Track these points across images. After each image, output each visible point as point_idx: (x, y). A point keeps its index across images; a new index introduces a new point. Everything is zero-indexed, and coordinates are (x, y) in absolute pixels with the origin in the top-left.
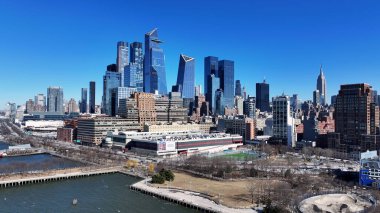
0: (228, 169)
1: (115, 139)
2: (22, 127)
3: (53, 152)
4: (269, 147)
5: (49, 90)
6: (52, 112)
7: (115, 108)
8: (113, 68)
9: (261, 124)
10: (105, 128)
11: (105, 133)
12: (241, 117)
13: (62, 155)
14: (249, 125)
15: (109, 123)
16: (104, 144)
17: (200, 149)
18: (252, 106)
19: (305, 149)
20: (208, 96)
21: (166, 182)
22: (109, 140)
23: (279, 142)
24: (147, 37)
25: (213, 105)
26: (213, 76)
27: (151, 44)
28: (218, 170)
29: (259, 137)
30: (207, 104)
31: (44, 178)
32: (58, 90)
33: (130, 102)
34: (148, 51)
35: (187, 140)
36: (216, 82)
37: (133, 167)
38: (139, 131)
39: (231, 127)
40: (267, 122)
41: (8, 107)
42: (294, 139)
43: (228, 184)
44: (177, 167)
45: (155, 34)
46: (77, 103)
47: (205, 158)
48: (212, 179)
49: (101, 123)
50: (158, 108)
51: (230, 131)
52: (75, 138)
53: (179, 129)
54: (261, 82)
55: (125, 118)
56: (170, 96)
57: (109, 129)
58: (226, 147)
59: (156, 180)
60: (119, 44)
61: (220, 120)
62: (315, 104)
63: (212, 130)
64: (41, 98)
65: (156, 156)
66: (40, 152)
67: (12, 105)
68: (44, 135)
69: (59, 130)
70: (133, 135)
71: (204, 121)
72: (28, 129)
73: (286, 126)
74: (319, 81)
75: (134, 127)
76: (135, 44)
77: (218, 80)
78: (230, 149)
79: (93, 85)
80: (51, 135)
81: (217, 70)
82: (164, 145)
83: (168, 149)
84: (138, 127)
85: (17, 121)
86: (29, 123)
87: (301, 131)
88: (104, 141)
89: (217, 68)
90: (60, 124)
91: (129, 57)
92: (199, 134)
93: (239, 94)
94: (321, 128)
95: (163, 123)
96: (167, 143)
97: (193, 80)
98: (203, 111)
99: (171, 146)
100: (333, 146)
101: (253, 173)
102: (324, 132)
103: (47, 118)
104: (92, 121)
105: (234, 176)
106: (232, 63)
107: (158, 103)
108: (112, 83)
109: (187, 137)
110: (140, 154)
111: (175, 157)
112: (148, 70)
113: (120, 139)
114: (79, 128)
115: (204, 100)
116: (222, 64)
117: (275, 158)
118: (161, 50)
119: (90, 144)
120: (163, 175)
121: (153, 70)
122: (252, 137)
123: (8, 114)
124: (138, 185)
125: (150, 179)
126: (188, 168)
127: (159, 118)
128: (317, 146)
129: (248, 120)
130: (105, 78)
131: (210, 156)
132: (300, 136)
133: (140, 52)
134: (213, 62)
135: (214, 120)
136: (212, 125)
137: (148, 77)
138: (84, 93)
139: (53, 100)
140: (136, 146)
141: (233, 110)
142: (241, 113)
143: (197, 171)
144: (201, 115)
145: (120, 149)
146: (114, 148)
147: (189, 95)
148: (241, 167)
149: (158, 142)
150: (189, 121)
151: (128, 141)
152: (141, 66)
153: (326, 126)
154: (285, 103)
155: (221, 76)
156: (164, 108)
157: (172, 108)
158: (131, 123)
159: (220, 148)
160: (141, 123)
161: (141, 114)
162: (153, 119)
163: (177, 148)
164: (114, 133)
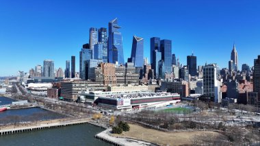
0: (172, 122)
1: (87, 97)
2: (26, 87)
3: (42, 106)
4: (201, 103)
5: (45, 62)
6: (47, 77)
7: (88, 74)
8: (87, 46)
9: (193, 85)
10: (80, 89)
11: (79, 92)
12: (177, 80)
13: (48, 109)
14: (184, 86)
15: (83, 85)
16: (79, 100)
17: (149, 104)
18: (186, 72)
19: (230, 105)
20: (153, 65)
21: (124, 132)
22: (82, 97)
23: (208, 99)
24: (110, 24)
25: (157, 71)
26: (156, 51)
27: (113, 29)
28: (164, 123)
29: (192, 95)
30: (153, 70)
31: (31, 127)
32: (50, 62)
33: (98, 70)
34: (111, 34)
35: (139, 98)
36: (159, 55)
37: (98, 118)
38: (104, 91)
39: (171, 88)
40: (199, 84)
41: (19, 74)
42: (220, 97)
43: (172, 134)
44: (132, 119)
45: (116, 22)
46: (64, 71)
47: (153, 112)
48: (159, 130)
49: (77, 85)
50: (118, 74)
51: (170, 91)
52: (59, 96)
53: (133, 89)
54: (190, 55)
55: (94, 81)
56: (126, 65)
57: (83, 89)
58: (168, 103)
59: (115, 131)
60: (91, 30)
61: (162, 82)
63: (157, 90)
64: (39, 68)
65: (116, 110)
66: (33, 106)
67: (21, 72)
68: (39, 93)
69: (49, 90)
70: (99, 94)
71: (151, 83)
72: (29, 89)
73: (213, 87)
74: (233, 53)
75: (101, 88)
76: (102, 29)
78: (171, 104)
79: (73, 58)
80: (44, 93)
81: (160, 47)
82: (122, 102)
83: (125, 104)
84: (103, 88)
85: (23, 83)
86: (31, 85)
87: (225, 90)
88: (79, 98)
89: (159, 46)
90: (49, 85)
91: (97, 39)
92: (147, 93)
93: (175, 64)
94: (240, 89)
95: (121, 84)
96: (125, 100)
97: (142, 54)
98: (150, 76)
99: (127, 102)
100: (252, 103)
101: (192, 126)
102: (243, 91)
103: (43, 81)
104: (71, 83)
105: (178, 128)
106: (170, 42)
107: (117, 70)
108: (86, 57)
109: (139, 95)
110: (105, 108)
111: (130, 111)
112: (111, 48)
113: (90, 97)
114: (62, 89)
115: (150, 68)
116: (163, 42)
117: (207, 112)
118: (120, 33)
119: (69, 100)
120: (121, 127)
121: (114, 47)
122: (187, 95)
123: (19, 78)
124: (102, 135)
125: (111, 129)
126: (140, 120)
127: (119, 81)
128: (238, 102)
129: (184, 82)
130: (81, 53)
131: (156, 110)
132: (224, 95)
133: (105, 35)
134: (156, 41)
135: (158, 82)
136: (157, 86)
137: (111, 53)
138: (68, 64)
139: (47, 69)
140: (101, 102)
141: (172, 75)
142: (177, 77)
143: (147, 122)
144: (149, 79)
145: (90, 104)
146: (86, 103)
147: (139, 64)
148: (181, 120)
149: (118, 99)
150: (140, 84)
151: (96, 98)
152: (106, 45)
153: (244, 86)
154: (213, 70)
155: (162, 51)
156: (122, 74)
157: (128, 74)
158: (99, 85)
159: (163, 103)
160: (106, 85)
161: (105, 78)
162: (114, 82)
163: (132, 103)
164: (86, 93)
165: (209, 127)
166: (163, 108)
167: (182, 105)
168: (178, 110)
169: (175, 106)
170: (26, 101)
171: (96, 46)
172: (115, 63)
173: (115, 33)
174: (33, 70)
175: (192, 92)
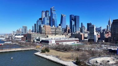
1: (37, 40)
3: (17, 44)
4: (88, 42)
8: (41, 19)
10: (35, 37)
11: (34, 38)
14: (81, 35)
15: (36, 35)
16: (34, 42)
22: (35, 40)
23: (91, 41)
24: (51, 9)
26: (72, 21)
27: (52, 11)
29: (85, 39)
33: (43, 28)
34: (51, 13)
39: (76, 36)
42: (97, 39)
49: (33, 35)
50: (52, 30)
51: (76, 38)
52: (26, 40)
55: (41, 33)
58: (73, 42)
60: (42, 11)
63: (70, 37)
66: (14, 44)
68: (18, 39)
69: (22, 38)
73: (94, 35)
74: (109, 22)
77: (74, 22)
81: (74, 19)
82: (51, 41)
87: (99, 37)
88: (34, 40)
94: (106, 36)
95: (53, 35)
97: (65, 22)
98: (69, 32)
100: (110, 42)
102: (108, 37)
103: (22, 35)
106: (78, 17)
113: (39, 40)
115: (69, 28)
116: (75, 17)
118: (55, 13)
121: (53, 19)
122: (83, 39)
127: (52, 34)
130: (37, 21)
132: (99, 39)
133: (48, 14)
134: (72, 17)
140: (43, 42)
146: (37, 43)
149: (49, 40)
150: (63, 35)
151: (41, 40)
152: (49, 18)
153: (108, 35)
156: (54, 30)
157: (57, 30)
158: (43, 35)
160: (46, 35)
161: (46, 32)
162: (50, 34)
163: (56, 42)
164: (37, 38)
167: (80, 43)
169: (76, 44)
170: (11, 42)
171: (44, 18)
173: (53, 13)
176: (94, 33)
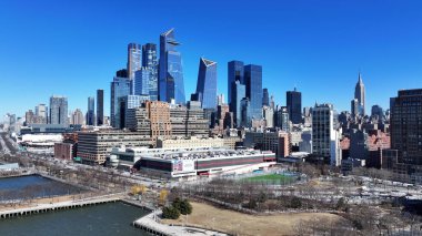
0: (263, 198)
1: (122, 157)
2: (18, 141)
3: (44, 172)
4: (309, 166)
5: (51, 99)
6: (55, 124)
7: (125, 120)
8: (123, 74)
9: (296, 139)
10: (110, 143)
11: (109, 150)
12: (271, 129)
13: (55, 178)
14: (282, 139)
15: (114, 138)
16: (107, 163)
17: (224, 169)
18: (286, 117)
19: (354, 170)
20: (232, 106)
21: (182, 217)
22: (114, 158)
23: (320, 161)
24: (162, 38)
25: (239, 116)
26: (238, 83)
27: (167, 46)
28: (249, 199)
29: (295, 154)
30: (232, 114)
31: (22, 210)
32: (61, 100)
33: (140, 112)
34: (164, 54)
35: (208, 159)
36: (241, 90)
37: (140, 193)
38: (151, 147)
39: (260, 142)
40: (305, 136)
41: (7, 119)
42: (338, 157)
43: (263, 218)
44: (197, 193)
45: (171, 35)
46: (84, 115)
47: (231, 182)
48: (241, 211)
49: (105, 138)
50: (174, 119)
51: (259, 147)
52: (75, 155)
53: (198, 144)
54: (292, 90)
55: (134, 131)
56: (188, 105)
57: (114, 145)
58: (256, 167)
59: (168, 215)
60: (130, 47)
61: (247, 134)
62: (353, 115)
63: (238, 145)
64: (43, 108)
65: (170, 178)
66: (28, 173)
67: (12, 117)
68: (40, 151)
69: (57, 146)
70: (143, 152)
71: (228, 134)
72: (23, 145)
73: (328, 141)
74: (358, 88)
75: (146, 142)
76: (148, 46)
77: (244, 87)
78: (261, 169)
79: (100, 93)
80: (48, 151)
81: (242, 76)
82: (180, 165)
83: (185, 169)
84: (150, 142)
85: (14, 135)
86: (26, 137)
87: (347, 146)
88: (108, 159)
89: (242, 74)
90: (58, 138)
91: (141, 62)
92: (223, 150)
93: (267, 105)
94: (371, 144)
95: (179, 137)
96: (185, 162)
97: (215, 87)
98: (227, 123)
99: (188, 166)
100: (389, 165)
101: (295, 204)
102: (375, 148)
103: (48, 131)
104: (95, 135)
105: (271, 208)
106: (259, 69)
107: (174, 113)
108: (121, 91)
109: (209, 154)
110: (151, 176)
111: (194, 180)
112: (163, 77)
113: (127, 157)
114: (80, 144)
115: (228, 110)
116: (248, 69)
117: (319, 182)
118: (178, 54)
119: (92, 163)
121: (168, 75)
122: (286, 154)
123: (6, 126)
124: (146, 221)
125: (160, 212)
126: (209, 195)
127: (175, 132)
128: (368, 166)
129: (282, 133)
130: (113, 84)
131: (237, 178)
132: (345, 154)
133: (153, 55)
134: (238, 68)
135: (239, 134)
136: (238, 140)
137: (163, 84)
138: (91, 102)
139: (56, 112)
140: (145, 166)
141: (262, 122)
142: (270, 125)
143: (222, 199)
144: (225, 127)
145: (127, 169)
146: (120, 168)
147: (209, 104)
148: (277, 194)
149: (173, 161)
150: (211, 135)
151: (136, 159)
152: (155, 72)
153: (377, 140)
154: (328, 113)
155: (247, 83)
156: (180, 119)
157: (190, 119)
158: (142, 137)
159: (249, 168)
160: (154, 137)
161: (153, 127)
162: (168, 133)
163: (196, 168)
164: (120, 150)
165: (323, 206)
166: (248, 176)
167: (279, 170)
168: (273, 178)
169: (267, 171)
170: (16, 165)
171: (139, 74)
172: (169, 101)
173: (169, 53)
174: (31, 113)
175: (295, 149)
176: (328, 135)
